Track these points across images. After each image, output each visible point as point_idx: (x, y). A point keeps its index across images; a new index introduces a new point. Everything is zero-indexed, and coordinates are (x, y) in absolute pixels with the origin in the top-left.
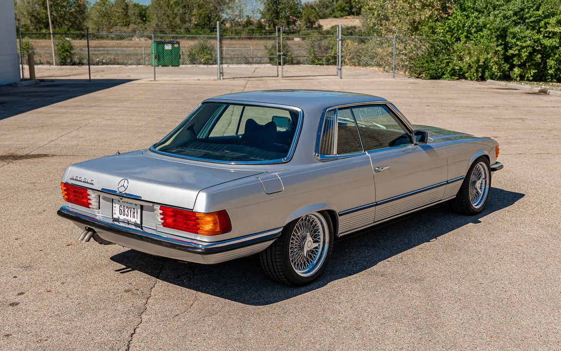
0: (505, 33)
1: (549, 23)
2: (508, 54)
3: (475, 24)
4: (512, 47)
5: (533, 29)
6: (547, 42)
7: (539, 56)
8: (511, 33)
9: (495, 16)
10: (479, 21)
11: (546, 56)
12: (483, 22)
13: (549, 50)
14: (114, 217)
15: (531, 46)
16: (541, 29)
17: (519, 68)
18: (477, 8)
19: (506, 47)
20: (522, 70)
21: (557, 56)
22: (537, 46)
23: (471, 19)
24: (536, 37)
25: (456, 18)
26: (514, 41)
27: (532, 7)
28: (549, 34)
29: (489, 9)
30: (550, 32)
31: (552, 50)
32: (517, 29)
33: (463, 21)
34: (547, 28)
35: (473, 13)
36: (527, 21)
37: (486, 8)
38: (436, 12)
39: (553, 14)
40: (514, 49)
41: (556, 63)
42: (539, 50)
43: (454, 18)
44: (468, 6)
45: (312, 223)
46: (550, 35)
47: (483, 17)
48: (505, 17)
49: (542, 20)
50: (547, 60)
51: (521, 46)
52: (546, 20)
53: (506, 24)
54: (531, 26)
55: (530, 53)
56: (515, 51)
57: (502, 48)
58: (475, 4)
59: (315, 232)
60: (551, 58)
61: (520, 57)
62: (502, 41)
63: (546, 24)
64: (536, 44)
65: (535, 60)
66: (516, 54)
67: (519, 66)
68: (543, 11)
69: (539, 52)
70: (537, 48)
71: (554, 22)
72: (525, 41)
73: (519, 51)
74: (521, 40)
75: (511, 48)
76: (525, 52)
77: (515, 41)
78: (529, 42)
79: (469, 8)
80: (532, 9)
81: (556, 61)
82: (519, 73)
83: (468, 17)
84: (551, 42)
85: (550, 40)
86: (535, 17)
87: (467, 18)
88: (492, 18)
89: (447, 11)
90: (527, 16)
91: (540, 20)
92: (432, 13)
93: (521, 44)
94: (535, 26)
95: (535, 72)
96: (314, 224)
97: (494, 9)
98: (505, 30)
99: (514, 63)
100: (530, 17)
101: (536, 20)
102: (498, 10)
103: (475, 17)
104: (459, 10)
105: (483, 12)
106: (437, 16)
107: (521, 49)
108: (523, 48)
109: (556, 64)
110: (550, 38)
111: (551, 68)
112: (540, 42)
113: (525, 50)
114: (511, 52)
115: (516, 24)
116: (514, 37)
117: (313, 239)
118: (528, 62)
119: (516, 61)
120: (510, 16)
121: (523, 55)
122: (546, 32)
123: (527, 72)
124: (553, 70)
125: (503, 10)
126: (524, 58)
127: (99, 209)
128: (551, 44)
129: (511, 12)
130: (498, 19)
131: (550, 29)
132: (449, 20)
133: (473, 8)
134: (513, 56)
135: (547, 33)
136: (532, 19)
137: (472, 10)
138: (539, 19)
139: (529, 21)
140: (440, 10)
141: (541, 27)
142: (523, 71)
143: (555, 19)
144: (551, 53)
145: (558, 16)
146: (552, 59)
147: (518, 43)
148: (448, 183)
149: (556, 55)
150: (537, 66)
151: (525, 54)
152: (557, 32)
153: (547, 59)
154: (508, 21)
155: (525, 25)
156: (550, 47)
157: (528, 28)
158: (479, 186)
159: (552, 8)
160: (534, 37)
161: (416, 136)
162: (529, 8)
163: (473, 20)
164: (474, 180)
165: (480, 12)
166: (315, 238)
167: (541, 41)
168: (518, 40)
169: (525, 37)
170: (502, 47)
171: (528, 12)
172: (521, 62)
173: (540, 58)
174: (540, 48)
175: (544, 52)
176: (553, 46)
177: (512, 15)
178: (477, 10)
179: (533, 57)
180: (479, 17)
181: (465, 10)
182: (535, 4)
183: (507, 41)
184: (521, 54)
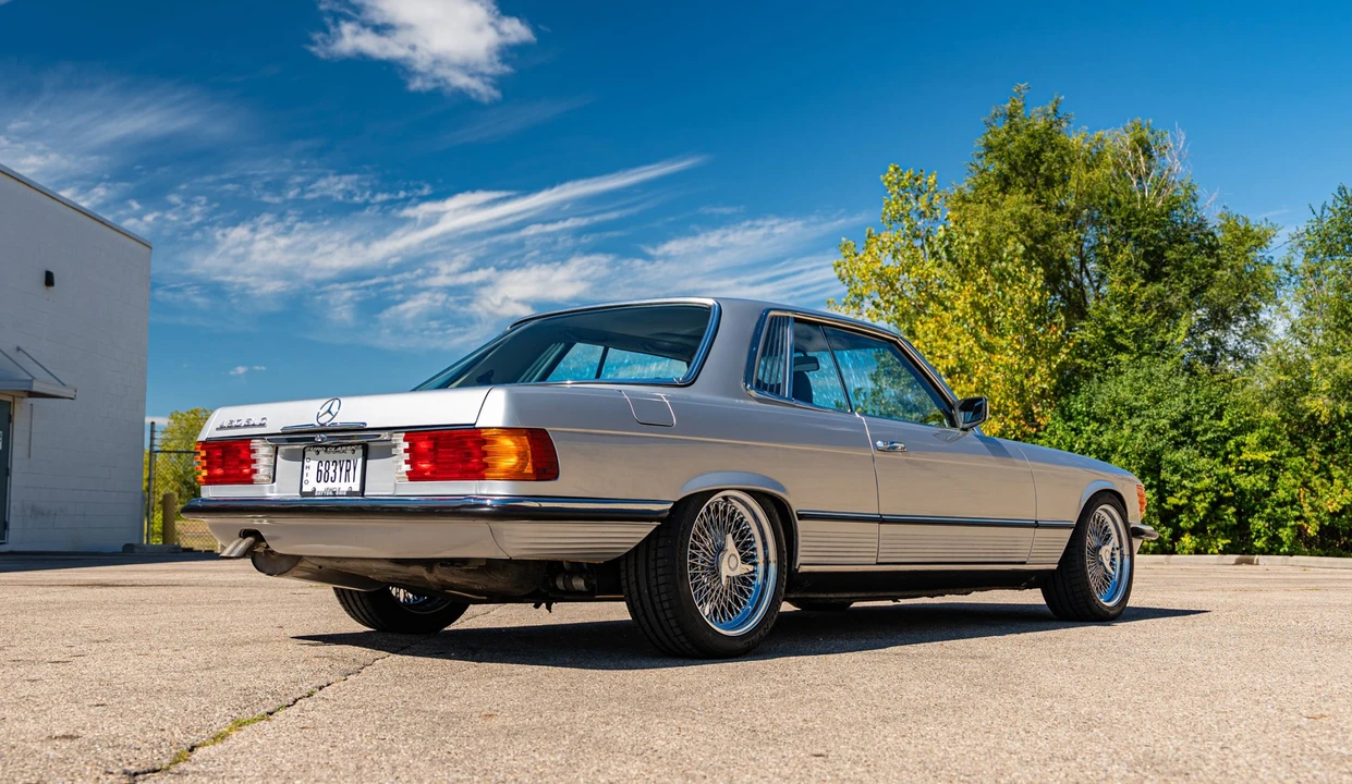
0: (1157, 463)
1: (1244, 445)
2: (1167, 507)
3: (1094, 446)
4: (1174, 492)
5: (1214, 455)
6: (1245, 482)
7: (1232, 510)
8: (1169, 462)
9: (1135, 429)
10: (1101, 439)
11: (1246, 511)
12: (1109, 441)
13: (1250, 500)
14: (304, 490)
15: (1213, 490)
16: (1230, 456)
17: (1192, 535)
18: (1095, 413)
19: (1162, 491)
20: (1198, 540)
21: (1268, 511)
22: (1226, 490)
23: (1085, 436)
24: (1220, 472)
25: (1053, 433)
26: (1176, 478)
27: (1208, 412)
28: (1247, 467)
29: (1120, 415)
30: (1248, 464)
31: (1256, 500)
32: (1180, 455)
33: (1069, 440)
34: (1241, 453)
35: (1089, 425)
36: (1199, 439)
37: (1113, 413)
38: (1013, 423)
39: (1251, 427)
40: (1179, 495)
41: (1267, 525)
42: (1230, 498)
43: (1050, 434)
44: (1076, 409)
45: (731, 518)
46: (1250, 468)
47: (1110, 432)
48: (1153, 430)
49: (1230, 438)
50: (1250, 520)
51: (1193, 489)
52: (1239, 438)
53: (1157, 445)
54: (1210, 449)
55: (1211, 503)
56: (1180, 499)
57: (1154, 495)
58: (1090, 406)
59: (742, 537)
60: (1256, 515)
61: (1192, 512)
62: (1152, 479)
63: (1239, 446)
64: (1223, 486)
65: (1225, 520)
66: (1184, 506)
67: (1193, 532)
68: (1231, 421)
69: (1230, 501)
70: (1226, 495)
71: (1256, 442)
72: (1199, 480)
73: (1189, 498)
74: (1190, 477)
75: (1171, 494)
76: (1201, 500)
77: (1179, 478)
78: (1207, 481)
79: (1079, 414)
80: (1207, 416)
81: (1268, 521)
82: (1193, 545)
83: (1077, 431)
84: (1253, 481)
85: (1251, 477)
86: (1215, 432)
87: (1077, 435)
88: (1127, 431)
89: (1033, 420)
90: (1199, 428)
91: (1227, 439)
92: (1005, 426)
93: (1191, 484)
94: (1215, 448)
95: (1228, 544)
96: (737, 518)
97: (1131, 415)
98: (1156, 456)
99: (1181, 524)
100: (1205, 431)
101: (1218, 437)
102: (1139, 416)
103: (1093, 431)
104: (1059, 418)
105: (1108, 421)
106: (1015, 432)
107: (1192, 495)
108: (1196, 492)
109: (1269, 528)
110: (1250, 474)
111: (1258, 537)
112: (1230, 481)
113: (1201, 497)
114: (1172, 500)
115: (1178, 445)
116: (1175, 471)
117: (740, 553)
118: (1211, 522)
119: (1185, 520)
120: (1164, 430)
121: (1199, 507)
122: (1241, 462)
123: (1210, 544)
124: (1264, 539)
125: (1148, 417)
126: (1201, 514)
127: (274, 481)
128: (1254, 485)
129: (1164, 421)
130: (1140, 436)
131: (1247, 456)
132: (1040, 438)
133: (1088, 414)
134: (1179, 509)
135: (1242, 465)
136: (1210, 435)
137: (1086, 419)
138: (1225, 437)
139: (1204, 439)
140: (1020, 419)
141: (1231, 452)
142: (1201, 542)
143: (1256, 435)
144: (1254, 506)
145: (1261, 430)
146: (1260, 518)
147: (1185, 482)
148: (1037, 525)
149: (1266, 507)
150: (1228, 531)
151: (1201, 507)
152: (1263, 461)
153: (1249, 517)
154: (1161, 440)
155: (1196, 448)
156: (1252, 494)
157: (1202, 455)
158: (1108, 556)
159: (1247, 415)
160: (1217, 471)
161: (962, 413)
162: (1201, 414)
163: (1089, 438)
164: (1095, 544)
165: (1101, 421)
166: (746, 549)
167: (1233, 480)
168: (1184, 476)
169: (1199, 471)
170: (1154, 491)
171: (1200, 423)
172: (1195, 522)
173: (1234, 514)
174: (1232, 494)
175: (1240, 504)
176: (1257, 490)
177: (1168, 427)
178: (1095, 419)
179: (1220, 512)
180: (1101, 433)
181: (1071, 418)
182: (1212, 407)
183: (1162, 477)
184: (1194, 507)
